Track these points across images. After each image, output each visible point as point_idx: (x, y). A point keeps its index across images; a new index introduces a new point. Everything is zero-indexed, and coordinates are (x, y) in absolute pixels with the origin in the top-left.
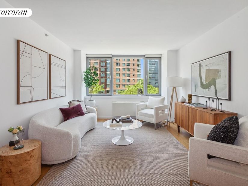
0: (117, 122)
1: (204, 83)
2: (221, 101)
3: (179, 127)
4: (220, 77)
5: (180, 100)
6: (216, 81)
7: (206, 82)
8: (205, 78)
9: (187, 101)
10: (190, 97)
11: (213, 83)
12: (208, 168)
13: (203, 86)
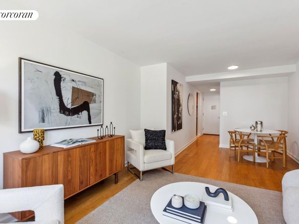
4: (95, 102)
6: (90, 105)
7: (72, 106)
8: (70, 98)
13: (67, 111)
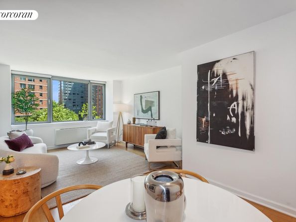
0: (84, 145)
1: (144, 109)
2: (156, 121)
3: (127, 143)
4: (154, 106)
5: (126, 122)
6: (152, 108)
8: (144, 106)
9: (132, 122)
10: (134, 119)
11: (150, 109)
12: (157, 153)
13: (143, 111)
